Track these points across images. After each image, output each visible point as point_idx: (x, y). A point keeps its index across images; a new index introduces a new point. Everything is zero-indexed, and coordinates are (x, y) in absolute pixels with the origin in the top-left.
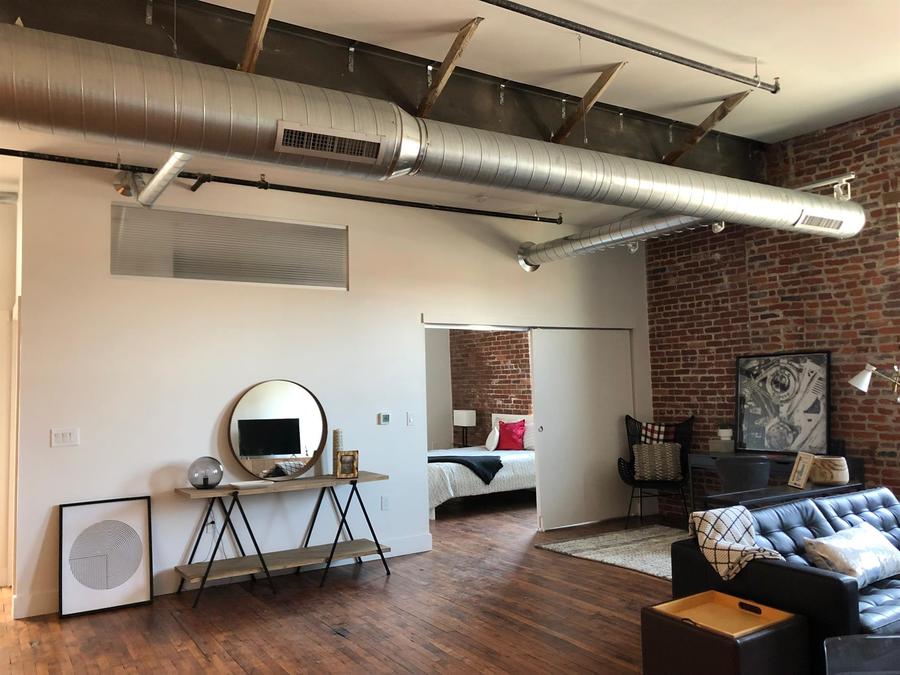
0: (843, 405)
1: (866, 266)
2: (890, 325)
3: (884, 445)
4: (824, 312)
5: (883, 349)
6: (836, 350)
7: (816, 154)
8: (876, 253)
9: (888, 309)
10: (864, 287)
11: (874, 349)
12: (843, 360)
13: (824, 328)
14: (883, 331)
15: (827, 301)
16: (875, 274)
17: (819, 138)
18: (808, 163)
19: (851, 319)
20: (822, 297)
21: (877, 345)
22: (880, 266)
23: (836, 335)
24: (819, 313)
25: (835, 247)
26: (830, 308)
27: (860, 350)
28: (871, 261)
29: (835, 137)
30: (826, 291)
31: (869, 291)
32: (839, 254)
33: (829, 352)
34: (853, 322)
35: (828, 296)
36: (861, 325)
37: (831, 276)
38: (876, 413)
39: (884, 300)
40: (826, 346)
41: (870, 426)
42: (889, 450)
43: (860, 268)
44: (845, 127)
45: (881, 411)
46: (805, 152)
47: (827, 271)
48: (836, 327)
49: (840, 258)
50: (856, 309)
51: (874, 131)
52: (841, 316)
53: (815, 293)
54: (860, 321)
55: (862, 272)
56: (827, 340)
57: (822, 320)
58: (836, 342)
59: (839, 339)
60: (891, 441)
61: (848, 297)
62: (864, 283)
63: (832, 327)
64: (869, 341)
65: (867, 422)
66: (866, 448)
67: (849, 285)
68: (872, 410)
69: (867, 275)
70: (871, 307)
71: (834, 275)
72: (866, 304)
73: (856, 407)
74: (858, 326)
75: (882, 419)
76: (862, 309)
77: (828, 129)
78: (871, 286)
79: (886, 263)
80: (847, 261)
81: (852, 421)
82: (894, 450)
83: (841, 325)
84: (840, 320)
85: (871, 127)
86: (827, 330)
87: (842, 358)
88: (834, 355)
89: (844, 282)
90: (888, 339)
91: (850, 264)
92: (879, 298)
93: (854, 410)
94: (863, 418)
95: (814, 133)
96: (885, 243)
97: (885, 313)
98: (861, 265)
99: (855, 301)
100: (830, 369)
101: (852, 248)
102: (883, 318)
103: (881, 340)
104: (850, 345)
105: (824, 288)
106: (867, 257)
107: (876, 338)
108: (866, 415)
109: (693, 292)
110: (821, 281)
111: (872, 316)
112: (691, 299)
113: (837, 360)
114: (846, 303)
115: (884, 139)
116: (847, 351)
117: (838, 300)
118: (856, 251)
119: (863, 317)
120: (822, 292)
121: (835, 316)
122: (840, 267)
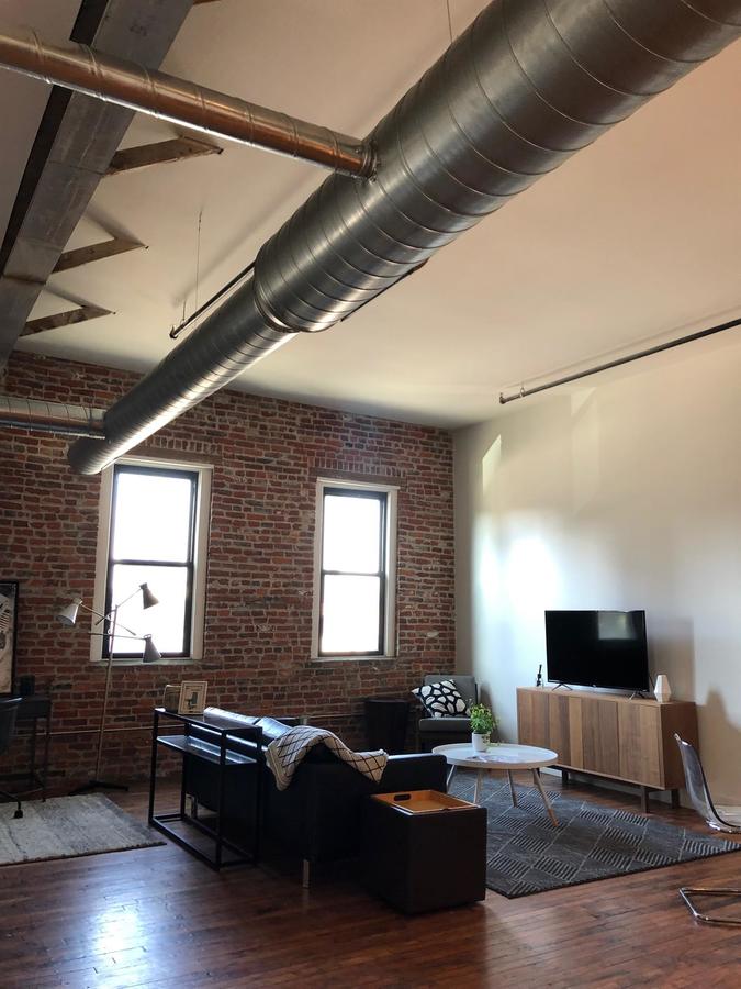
1: (68, 502)
2: (82, 562)
4: (16, 540)
5: (73, 584)
6: (25, 581)
7: (32, 376)
8: (78, 492)
9: (83, 547)
10: (62, 522)
11: (64, 584)
12: (30, 592)
13: (14, 556)
14: (74, 567)
15: (22, 528)
16: (74, 511)
18: (21, 382)
19: (44, 551)
20: (17, 524)
21: (66, 579)
22: (80, 507)
23: (27, 565)
24: (11, 540)
25: (38, 475)
26: (23, 536)
27: (50, 583)
28: (71, 498)
29: (54, 369)
30: (24, 519)
31: (66, 526)
32: (41, 484)
33: (17, 583)
34: (47, 555)
35: (25, 524)
36: (55, 559)
37: (30, 504)
38: (56, 646)
39: (80, 538)
40: (14, 576)
41: (48, 660)
42: (65, 682)
43: (60, 502)
44: (64, 363)
45: (63, 644)
46: (20, 369)
47: (26, 498)
48: (28, 558)
49: (42, 489)
50: (51, 542)
51: (93, 380)
52: (35, 546)
53: (9, 518)
54: (54, 554)
55: (63, 507)
56: (15, 569)
57: (13, 548)
58: (24, 573)
59: (29, 570)
61: (45, 529)
62: (62, 518)
63: (22, 557)
64: (60, 575)
65: (46, 656)
66: (43, 682)
67: (48, 517)
68: (51, 644)
69: (66, 510)
70: (65, 542)
71: (34, 504)
72: (62, 539)
73: (36, 641)
74: (49, 559)
75: (61, 652)
76: (58, 543)
77: (47, 357)
78: (69, 522)
79: (84, 504)
80: (48, 493)
81: (30, 656)
82: (69, 682)
83: (33, 556)
84: (33, 550)
85: (90, 375)
86: (18, 560)
87: (32, 590)
88: (23, 587)
89: (43, 513)
90: (77, 575)
91: (51, 496)
92: (75, 536)
93: (33, 644)
94: (42, 652)
95: (33, 355)
96: (88, 485)
97: (79, 550)
98: (63, 500)
99: (52, 534)
100: (17, 601)
101: (55, 481)
102: (76, 554)
103: (71, 576)
104: (40, 578)
105: (21, 515)
106: (69, 494)
107: (67, 572)
108: (46, 648)
110: (20, 507)
111: (65, 551)
113: (23, 592)
115: (100, 391)
116: (35, 583)
117: (34, 530)
118: (59, 485)
119: (58, 551)
120: (18, 519)
121: (28, 545)
122: (42, 497)
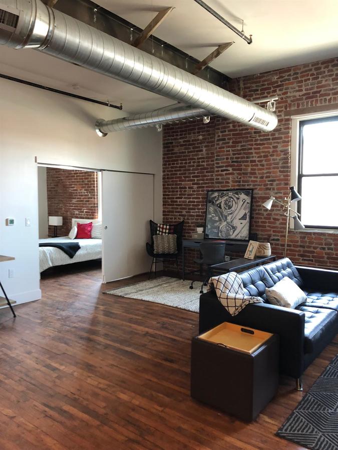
0: (257, 216)
1: (274, 147)
2: (282, 177)
3: (274, 235)
4: (252, 169)
5: (278, 189)
6: (256, 189)
7: (254, 87)
8: (279, 141)
9: (282, 169)
10: (272, 158)
11: (274, 189)
12: (259, 194)
13: (251, 177)
14: (278, 180)
15: (254, 164)
16: (277, 151)
17: (257, 78)
18: (250, 91)
19: (263, 173)
20: (252, 161)
21: (275, 187)
22: (280, 148)
23: (256, 181)
24: (249, 170)
25: (260, 136)
26: (254, 167)
27: (267, 189)
28: (275, 145)
29: (264, 79)
30: (254, 159)
31: (274, 160)
32: (261, 140)
33: (252, 190)
34: (265, 175)
35: (255, 161)
36: (269, 177)
37: (257, 151)
38: (272, 220)
39: (280, 165)
40: (251, 187)
41: (268, 226)
42: (276, 238)
43: (270, 148)
44: (269, 73)
45: (275, 219)
46: (249, 85)
47: (255, 149)
48: (257, 177)
49: (261, 142)
50: (267, 169)
51: (283, 77)
52: (260, 172)
53: (248, 159)
54: (268, 175)
55: (271, 150)
56: (252, 184)
57: (251, 173)
58: (256, 185)
59: (258, 183)
60: (277, 234)
61: (264, 162)
62: (271, 156)
63: (255, 177)
64: (272, 185)
65: (267, 224)
66: (266, 237)
67: (265, 156)
68: (270, 219)
69: (273, 152)
70: (274, 168)
71: (258, 151)
72: (272, 166)
73: (263, 217)
74: (267, 177)
75: (274, 223)
76: (269, 169)
77: (260, 74)
78: (275, 157)
79: (283, 146)
80: (264, 144)
81: (260, 224)
82: (279, 238)
83: (259, 176)
84: (259, 174)
85: (281, 75)
86: (253, 179)
87: (259, 193)
88: (255, 191)
89: (262, 154)
90: (280, 184)
91: (266, 146)
92: (278, 164)
93: (261, 218)
94: (265, 222)
95: (253, 75)
96: (283, 136)
97: (280, 171)
98: (271, 146)
99: (267, 165)
100: (252, 198)
101: (267, 137)
102: (279, 174)
103: (277, 185)
104: (263, 187)
105: (253, 157)
106: (274, 143)
107: (275, 183)
108: (267, 221)
109: (187, 156)
110: (252, 153)
111: (274, 172)
112: (186, 160)
113: (256, 194)
114: (263, 165)
115: (287, 82)
116: (260, 189)
117: (259, 163)
118: (269, 139)
119: (270, 173)
120: (251, 159)
121: (257, 172)
122: (261, 147)
